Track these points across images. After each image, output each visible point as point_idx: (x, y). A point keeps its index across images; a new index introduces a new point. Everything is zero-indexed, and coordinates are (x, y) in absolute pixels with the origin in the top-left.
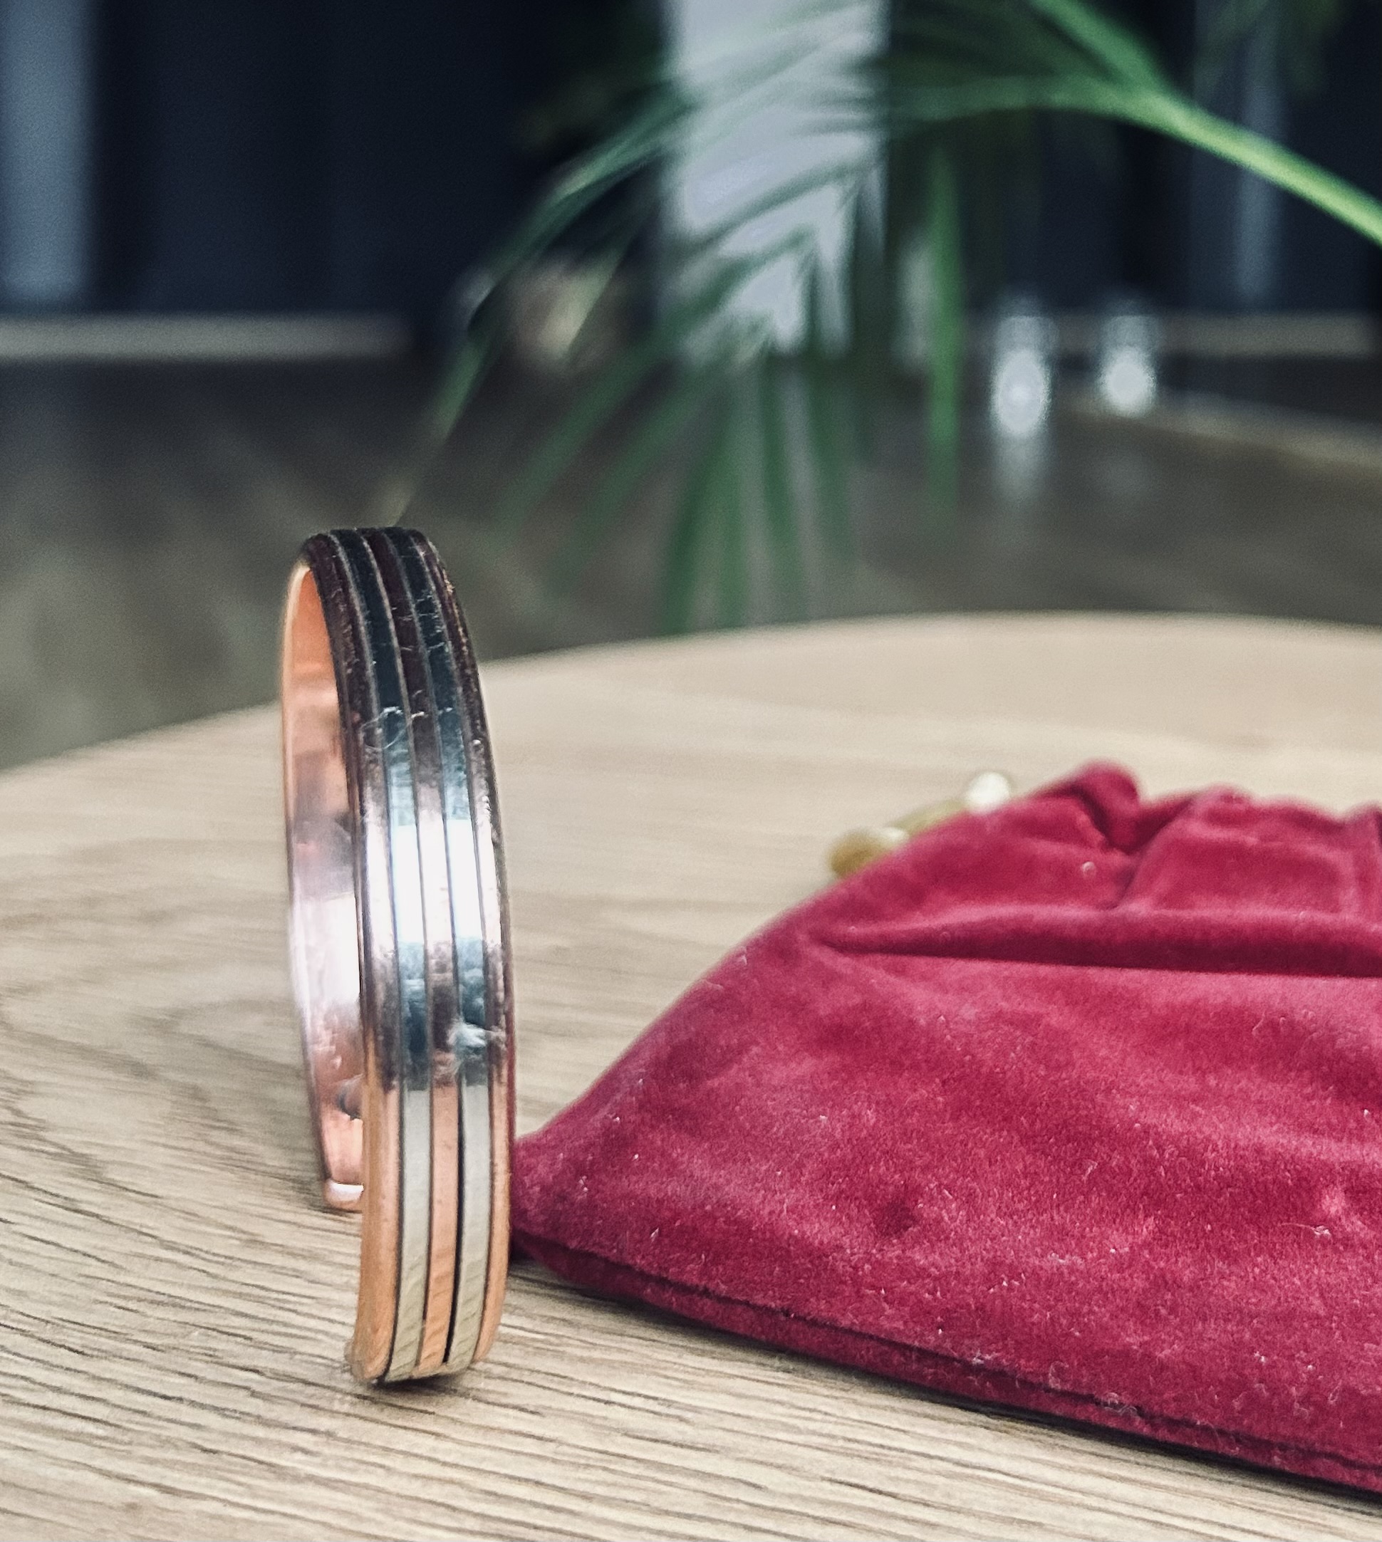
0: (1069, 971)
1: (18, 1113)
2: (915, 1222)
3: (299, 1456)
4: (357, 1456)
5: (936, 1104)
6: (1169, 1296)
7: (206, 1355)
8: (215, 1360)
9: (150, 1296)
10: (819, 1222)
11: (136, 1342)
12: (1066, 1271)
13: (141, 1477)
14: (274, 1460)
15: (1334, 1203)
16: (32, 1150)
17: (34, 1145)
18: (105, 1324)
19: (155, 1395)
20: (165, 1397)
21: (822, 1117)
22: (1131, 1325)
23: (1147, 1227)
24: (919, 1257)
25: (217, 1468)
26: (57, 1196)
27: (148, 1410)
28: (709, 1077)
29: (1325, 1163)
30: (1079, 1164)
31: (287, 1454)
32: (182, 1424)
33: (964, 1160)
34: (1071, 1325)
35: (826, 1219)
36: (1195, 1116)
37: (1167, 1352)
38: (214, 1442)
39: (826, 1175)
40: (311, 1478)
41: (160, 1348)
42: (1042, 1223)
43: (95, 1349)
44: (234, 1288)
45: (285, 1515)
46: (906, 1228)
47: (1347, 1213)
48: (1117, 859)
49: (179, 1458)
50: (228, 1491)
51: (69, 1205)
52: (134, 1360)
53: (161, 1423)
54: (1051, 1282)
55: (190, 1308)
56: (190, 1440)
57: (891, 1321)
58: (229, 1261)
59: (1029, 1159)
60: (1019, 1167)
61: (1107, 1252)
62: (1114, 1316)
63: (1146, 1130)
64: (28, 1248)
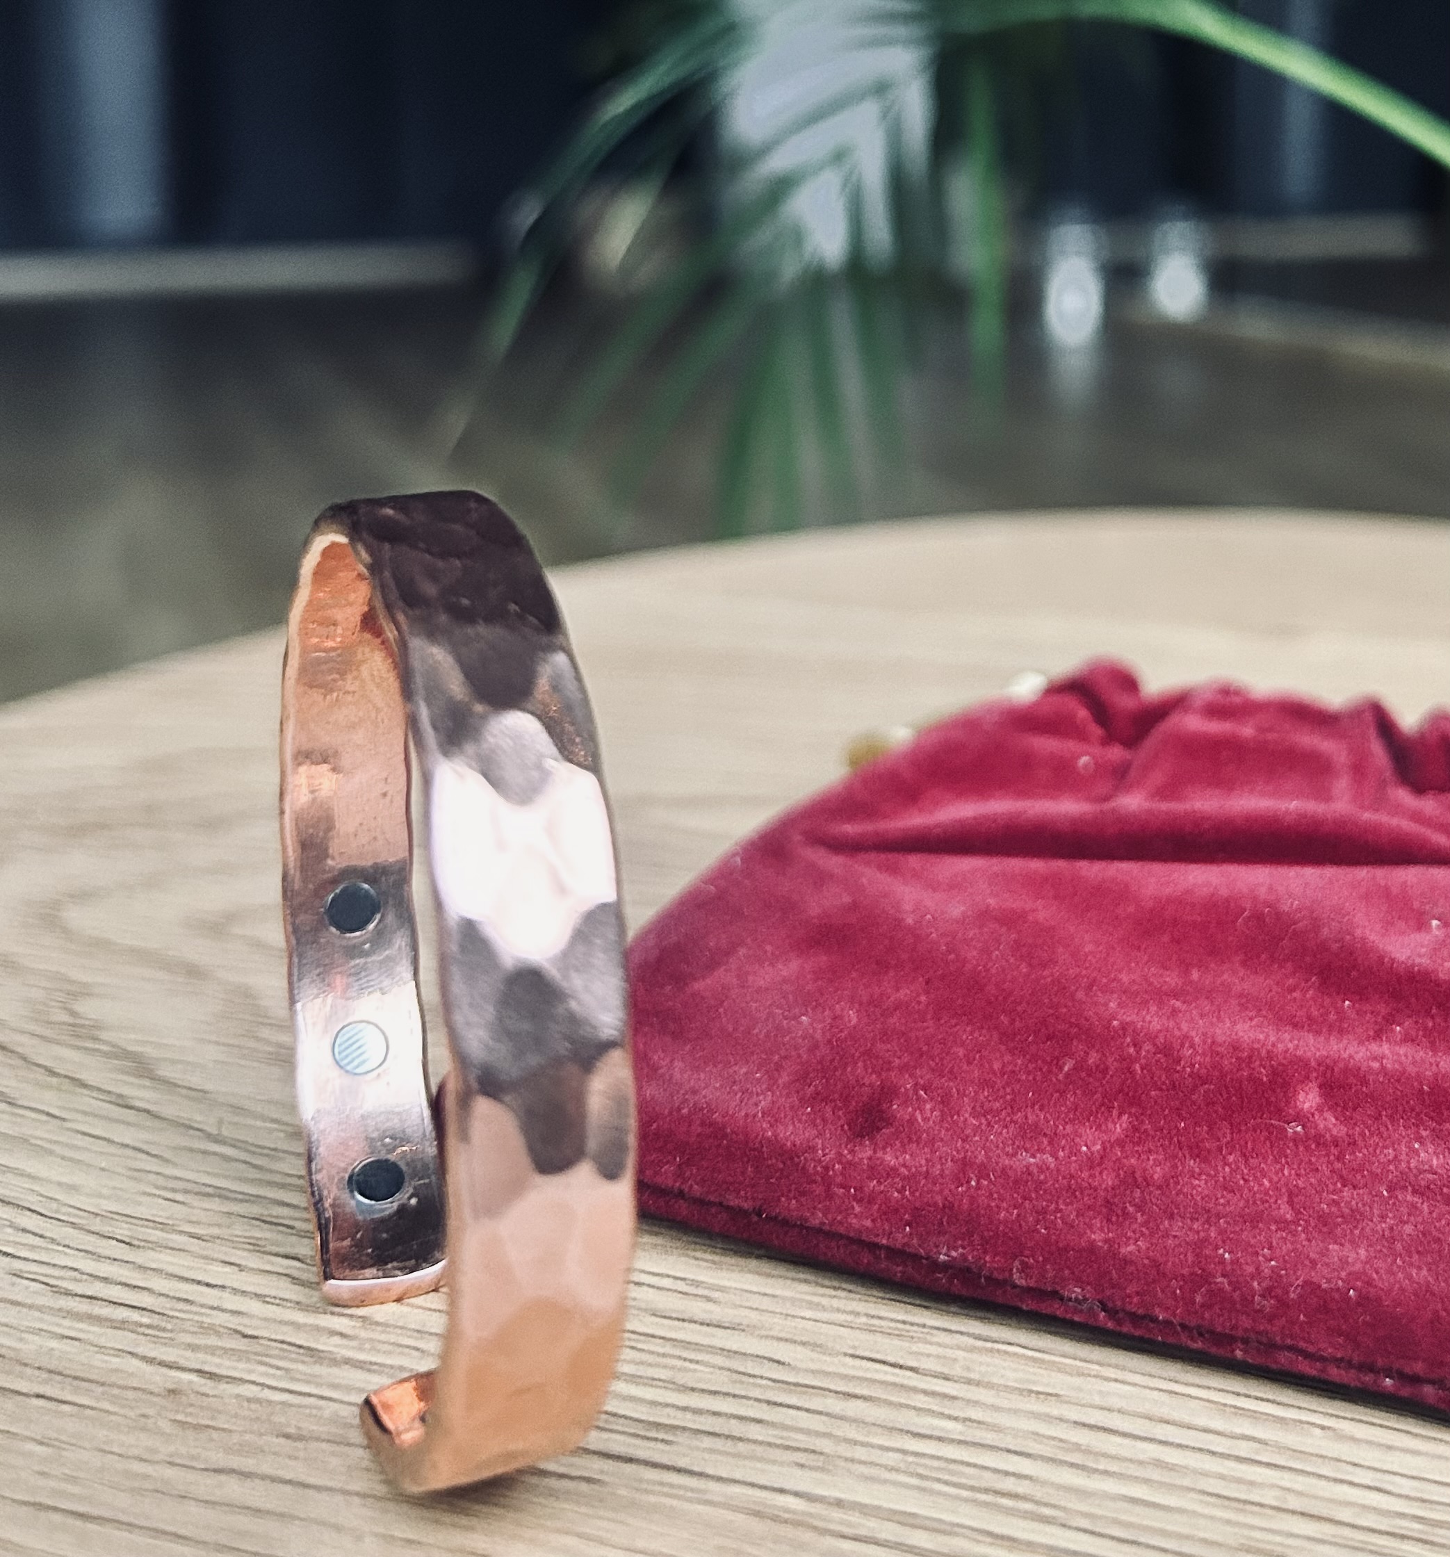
0: (1060, 865)
1: (73, 1014)
2: (889, 1124)
3: (336, 1340)
4: (393, 1338)
5: (919, 1003)
6: (1137, 1193)
7: (250, 1244)
8: (258, 1248)
9: (197, 1188)
10: (793, 1123)
11: (181, 1232)
12: (1035, 1171)
13: (183, 1363)
14: (313, 1345)
15: (1308, 1099)
16: (86, 1049)
17: (90, 1045)
18: (153, 1215)
19: (199, 1283)
20: (208, 1285)
21: (804, 1018)
22: (1097, 1223)
23: (1119, 1127)
24: (889, 1159)
25: (256, 1354)
26: (109, 1092)
27: (190, 1298)
28: (695, 979)
29: (1300, 1059)
30: (1057, 1062)
31: (324, 1339)
32: (223, 1310)
33: (942, 1059)
34: (1038, 1222)
35: (800, 1121)
36: (1174, 1012)
37: (1131, 1248)
38: (256, 1328)
39: (802, 1078)
40: (347, 1361)
41: (205, 1238)
42: (1016, 1123)
43: (141, 1240)
44: (278, 1178)
45: (322, 1398)
46: (879, 1129)
47: (1320, 1109)
48: (1116, 753)
49: (220, 1344)
50: (267, 1375)
51: (120, 1101)
52: (179, 1250)
53: (203, 1310)
54: (1020, 1182)
55: (236, 1199)
56: (233, 1326)
57: (860, 1220)
58: (273, 1153)
59: (1007, 1058)
60: (997, 1066)
61: (1079, 1151)
62: (1079, 1214)
63: (1124, 1027)
64: (80, 1143)
